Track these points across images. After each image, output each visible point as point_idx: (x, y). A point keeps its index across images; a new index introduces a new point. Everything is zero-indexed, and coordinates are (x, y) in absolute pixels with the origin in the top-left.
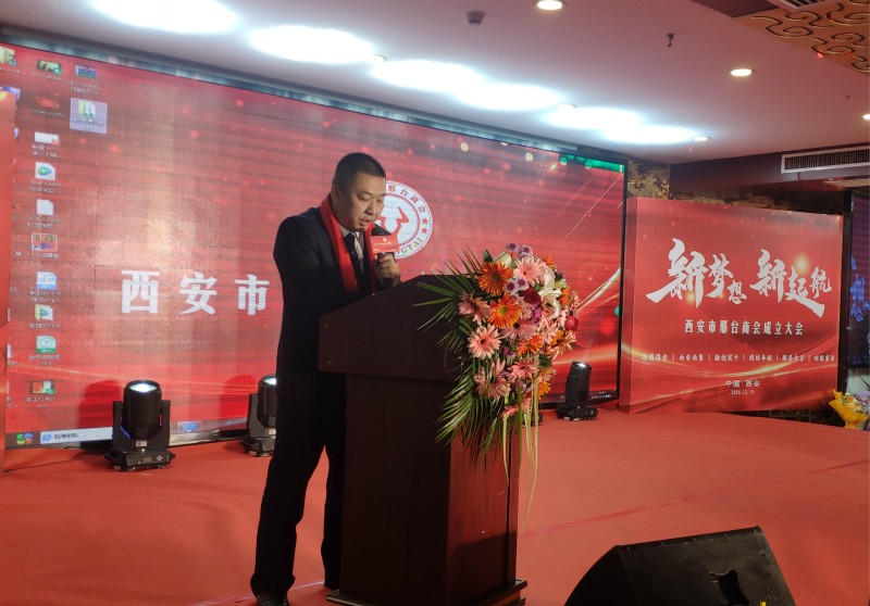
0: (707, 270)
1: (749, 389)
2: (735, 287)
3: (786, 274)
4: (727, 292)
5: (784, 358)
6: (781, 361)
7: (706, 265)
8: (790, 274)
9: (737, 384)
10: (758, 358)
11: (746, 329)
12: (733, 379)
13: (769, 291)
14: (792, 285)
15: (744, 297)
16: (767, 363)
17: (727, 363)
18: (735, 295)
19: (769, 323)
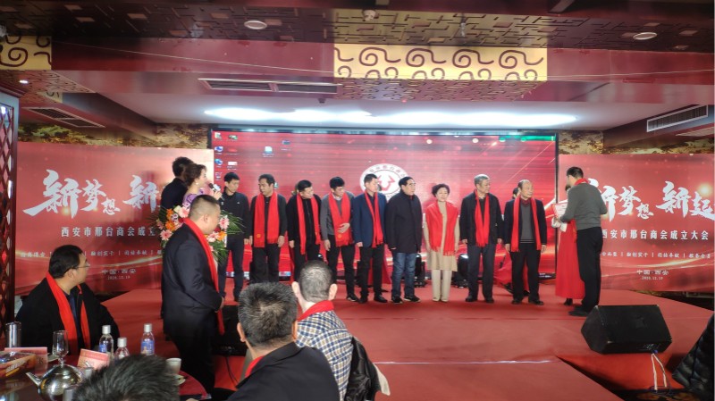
0: (616, 197)
1: (658, 276)
2: (643, 208)
3: (689, 197)
4: (635, 212)
5: (691, 255)
6: (687, 257)
7: (616, 194)
8: (694, 197)
9: (647, 272)
10: (665, 255)
11: (654, 235)
12: (644, 270)
13: (674, 210)
14: (696, 204)
15: (651, 214)
16: (674, 258)
17: (637, 258)
18: (643, 212)
19: (675, 231)
